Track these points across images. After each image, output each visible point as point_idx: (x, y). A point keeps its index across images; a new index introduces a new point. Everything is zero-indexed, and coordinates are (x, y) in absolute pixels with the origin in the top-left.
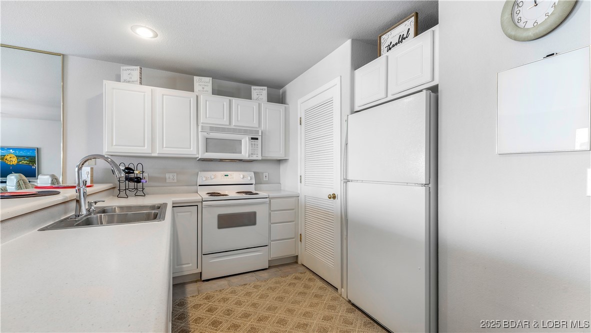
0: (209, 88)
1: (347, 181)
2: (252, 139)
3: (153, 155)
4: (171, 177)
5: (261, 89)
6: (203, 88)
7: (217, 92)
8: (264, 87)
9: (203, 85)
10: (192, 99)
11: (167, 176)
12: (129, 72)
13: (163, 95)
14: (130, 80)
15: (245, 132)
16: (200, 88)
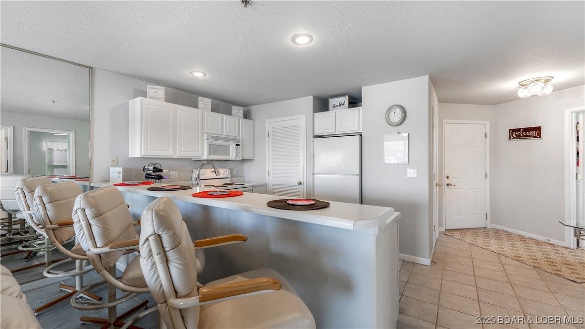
0: (209, 107)
1: (314, 174)
2: (237, 145)
3: (174, 157)
4: (174, 174)
5: (239, 109)
6: (205, 106)
7: (214, 109)
8: (241, 108)
9: (205, 103)
10: (199, 115)
11: (171, 173)
12: (155, 90)
13: (181, 111)
14: (156, 97)
15: (232, 140)
16: (203, 106)
